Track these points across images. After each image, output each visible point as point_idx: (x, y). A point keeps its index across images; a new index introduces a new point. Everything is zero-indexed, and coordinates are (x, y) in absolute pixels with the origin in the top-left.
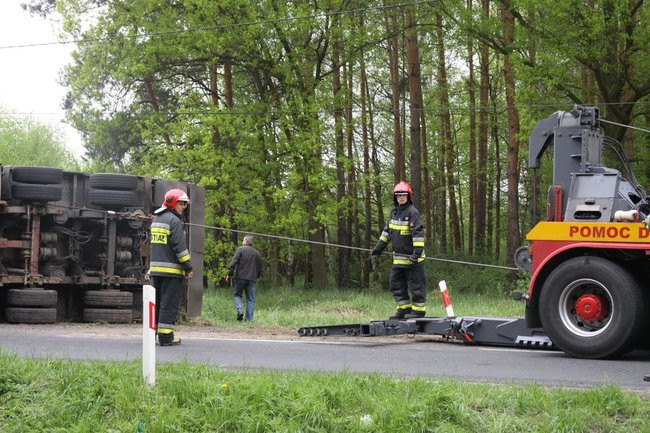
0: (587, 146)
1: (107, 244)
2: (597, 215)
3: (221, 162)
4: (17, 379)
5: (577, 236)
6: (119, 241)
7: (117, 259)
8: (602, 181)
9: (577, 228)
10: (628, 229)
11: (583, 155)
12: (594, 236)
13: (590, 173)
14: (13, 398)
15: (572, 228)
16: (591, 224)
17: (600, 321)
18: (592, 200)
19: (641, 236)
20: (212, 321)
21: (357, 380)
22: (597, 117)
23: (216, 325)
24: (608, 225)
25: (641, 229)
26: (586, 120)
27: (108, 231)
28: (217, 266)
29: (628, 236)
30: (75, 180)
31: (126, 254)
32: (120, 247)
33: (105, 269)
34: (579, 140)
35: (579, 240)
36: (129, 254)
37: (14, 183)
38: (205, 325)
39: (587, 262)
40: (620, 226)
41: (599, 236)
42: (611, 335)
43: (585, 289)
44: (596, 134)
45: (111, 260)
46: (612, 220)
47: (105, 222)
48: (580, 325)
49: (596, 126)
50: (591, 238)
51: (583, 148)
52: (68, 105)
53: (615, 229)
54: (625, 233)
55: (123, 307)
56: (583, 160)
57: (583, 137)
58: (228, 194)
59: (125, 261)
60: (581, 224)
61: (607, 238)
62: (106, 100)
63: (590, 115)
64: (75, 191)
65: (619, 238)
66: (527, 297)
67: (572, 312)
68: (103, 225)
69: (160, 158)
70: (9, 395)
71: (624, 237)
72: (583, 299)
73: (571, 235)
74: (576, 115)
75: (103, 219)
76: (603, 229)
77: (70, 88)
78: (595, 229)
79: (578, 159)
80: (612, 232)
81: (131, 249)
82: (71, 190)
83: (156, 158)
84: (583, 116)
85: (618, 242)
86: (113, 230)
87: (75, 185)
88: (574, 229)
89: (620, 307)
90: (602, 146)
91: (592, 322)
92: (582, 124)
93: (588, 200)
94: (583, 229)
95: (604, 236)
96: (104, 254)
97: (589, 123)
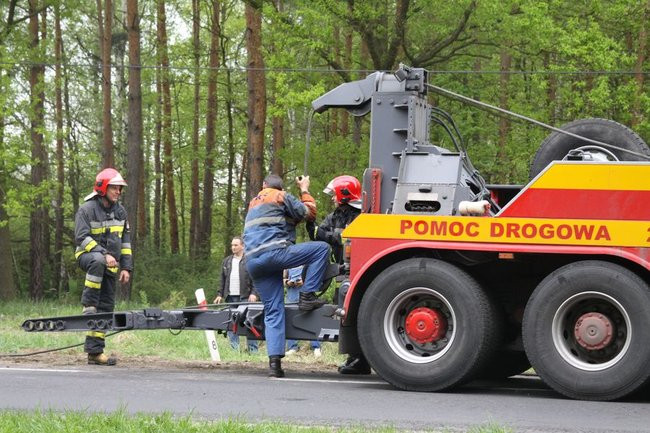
0: (413, 117)
2: (435, 206)
5: (410, 234)
8: (439, 162)
9: (410, 223)
10: (477, 225)
11: (410, 130)
12: (432, 233)
13: (420, 153)
15: (403, 222)
16: (428, 217)
17: (434, 343)
18: (427, 187)
19: (493, 234)
21: (141, 423)
22: (425, 81)
24: (450, 219)
25: (493, 225)
26: (412, 84)
29: (476, 234)
34: (404, 110)
35: (412, 238)
39: (423, 266)
40: (465, 221)
41: (439, 233)
42: (451, 361)
43: (416, 301)
44: (424, 103)
46: (454, 213)
48: (409, 348)
49: (424, 93)
50: (428, 236)
51: (410, 120)
53: (460, 224)
54: (473, 229)
56: (410, 135)
57: (410, 106)
60: (414, 217)
61: (449, 237)
63: (417, 78)
65: (464, 237)
66: (343, 312)
67: (399, 331)
71: (471, 235)
72: (415, 315)
73: (402, 232)
74: (401, 78)
76: (444, 224)
78: (434, 223)
79: (403, 134)
80: (456, 229)
84: (408, 79)
85: (462, 242)
88: (405, 225)
89: (464, 325)
90: (430, 119)
91: (424, 345)
92: (407, 89)
93: (423, 187)
94: (418, 223)
95: (445, 234)
97: (416, 89)
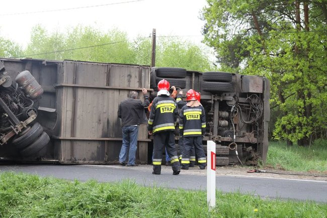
1: (213, 116)
3: (298, 65)
4: (133, 199)
6: (220, 114)
7: (219, 126)
14: (129, 211)
20: (285, 166)
23: (288, 170)
27: (214, 108)
28: (295, 132)
30: (194, 76)
31: (224, 123)
32: (221, 118)
33: (212, 131)
36: (227, 122)
37: (158, 78)
38: (280, 169)
45: (216, 126)
47: (213, 102)
52: (205, 31)
55: (223, 156)
58: (302, 86)
59: (224, 127)
62: (228, 28)
64: (193, 83)
68: (211, 104)
69: (259, 63)
70: (127, 209)
75: (211, 100)
77: (206, 22)
81: (228, 119)
82: (191, 82)
83: (256, 63)
86: (217, 107)
87: (193, 79)
96: (211, 122)
